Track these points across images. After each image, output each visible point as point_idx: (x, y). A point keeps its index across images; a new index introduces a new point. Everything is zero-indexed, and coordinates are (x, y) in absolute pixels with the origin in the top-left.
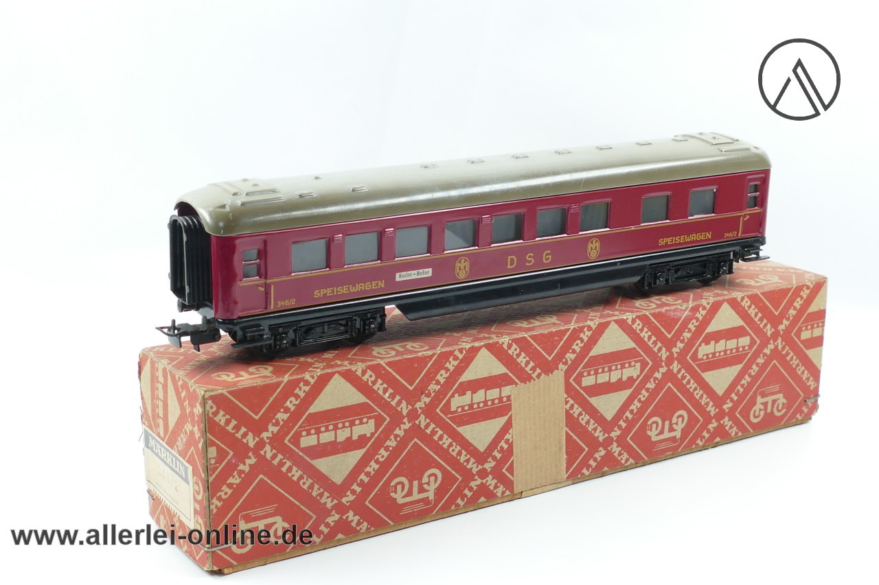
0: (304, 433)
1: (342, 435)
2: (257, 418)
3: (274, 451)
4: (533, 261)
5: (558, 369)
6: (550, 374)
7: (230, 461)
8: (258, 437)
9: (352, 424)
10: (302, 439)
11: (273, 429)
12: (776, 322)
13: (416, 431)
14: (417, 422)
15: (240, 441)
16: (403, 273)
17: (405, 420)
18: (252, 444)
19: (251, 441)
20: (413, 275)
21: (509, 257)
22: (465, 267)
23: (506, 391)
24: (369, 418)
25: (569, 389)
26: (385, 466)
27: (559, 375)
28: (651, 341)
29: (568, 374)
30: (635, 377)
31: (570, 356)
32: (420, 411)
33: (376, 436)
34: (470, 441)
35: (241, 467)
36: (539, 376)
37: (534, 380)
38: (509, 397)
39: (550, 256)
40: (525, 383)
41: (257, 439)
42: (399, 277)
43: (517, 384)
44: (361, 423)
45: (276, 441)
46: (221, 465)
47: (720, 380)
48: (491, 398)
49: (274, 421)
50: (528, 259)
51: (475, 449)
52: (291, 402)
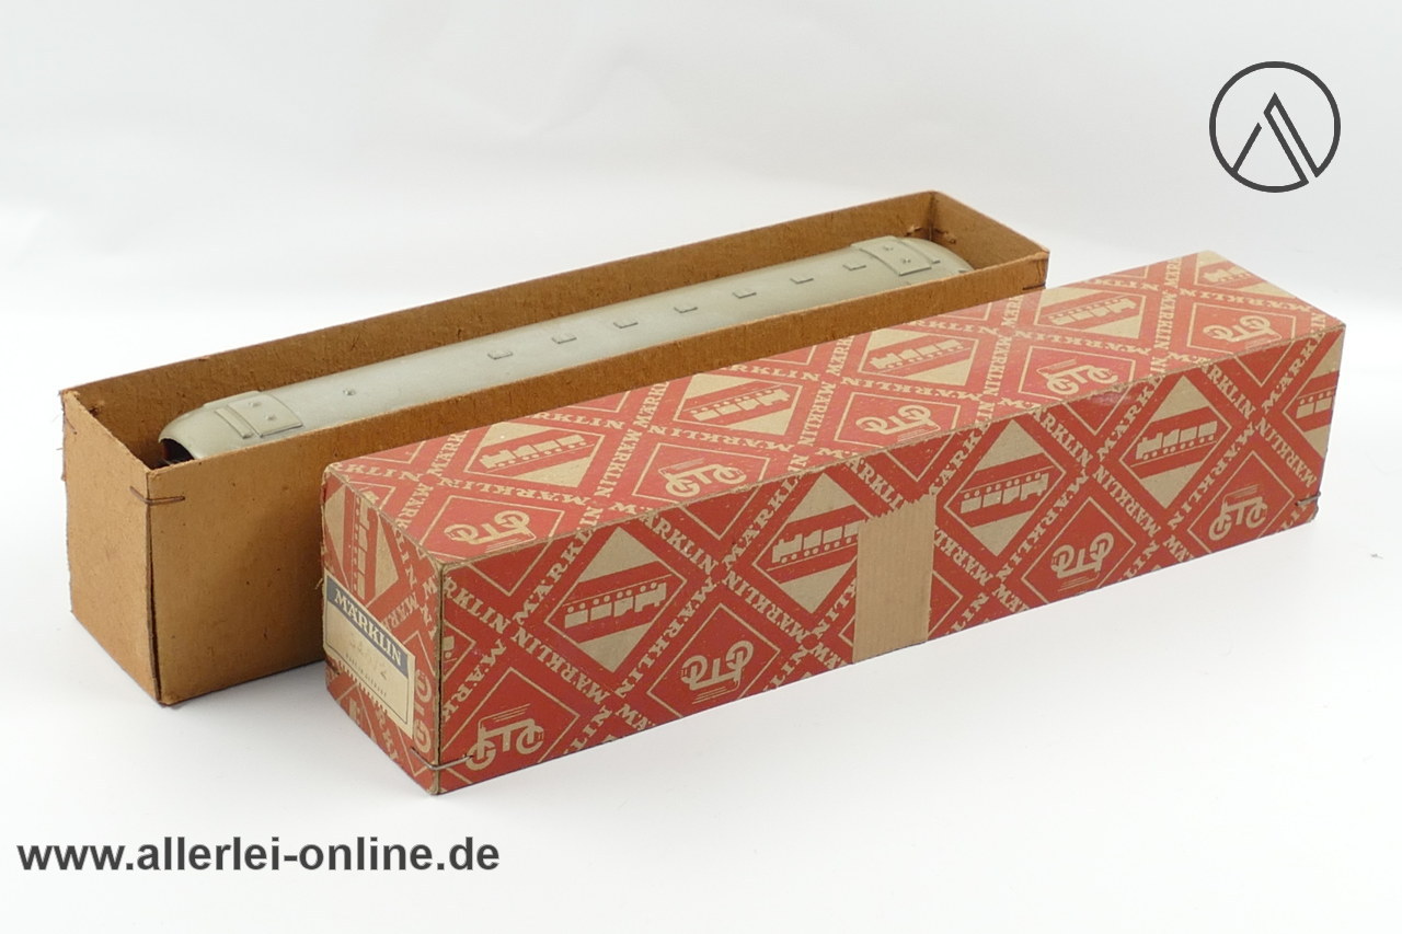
0: (571, 609)
1: (621, 608)
2: (509, 594)
3: (530, 636)
5: (927, 492)
6: (916, 501)
7: (470, 653)
8: (510, 619)
9: (636, 591)
10: (567, 617)
11: (529, 607)
12: (1257, 396)
13: (722, 593)
14: (724, 582)
15: (486, 626)
17: (709, 581)
18: (500, 630)
19: (500, 625)
23: (852, 529)
24: (659, 582)
25: (942, 520)
26: (675, 644)
27: (928, 502)
28: (1068, 442)
29: (941, 499)
30: (1039, 494)
31: (947, 474)
32: (729, 567)
33: (667, 604)
34: (796, 600)
35: (485, 659)
36: (900, 503)
37: (893, 510)
38: (854, 538)
40: (880, 516)
41: (508, 622)
43: (867, 518)
44: (649, 589)
45: (533, 624)
46: (458, 658)
47: (1165, 487)
48: (830, 541)
49: (531, 597)
51: (803, 610)
52: (556, 570)
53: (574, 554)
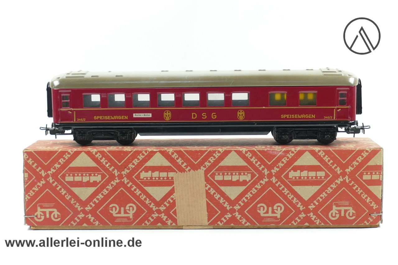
0: (67, 175)
1: (86, 179)
2: (46, 164)
3: (53, 180)
4: (206, 117)
5: (200, 169)
6: (196, 171)
7: (33, 180)
8: (47, 173)
9: (90, 175)
10: (66, 177)
11: (53, 170)
13: (121, 184)
14: (123, 180)
15: (38, 173)
16: (137, 114)
17: (117, 178)
18: (43, 175)
19: (43, 173)
20: (142, 115)
21: (193, 114)
22: (169, 115)
23: (171, 174)
24: (98, 174)
25: (207, 180)
27: (202, 171)
28: (258, 164)
29: (206, 173)
30: (248, 181)
31: (207, 164)
32: (124, 176)
33: (102, 182)
34: (151, 195)
35: (38, 184)
36: (189, 170)
37: (187, 172)
38: (172, 178)
39: (216, 116)
40: (182, 173)
41: (46, 173)
42: (135, 115)
43: (177, 172)
44: (94, 175)
45: (54, 176)
46: (30, 181)
48: (162, 176)
49: (53, 167)
50: (203, 116)
51: (154, 199)
52: (61, 160)
53: (68, 157)
